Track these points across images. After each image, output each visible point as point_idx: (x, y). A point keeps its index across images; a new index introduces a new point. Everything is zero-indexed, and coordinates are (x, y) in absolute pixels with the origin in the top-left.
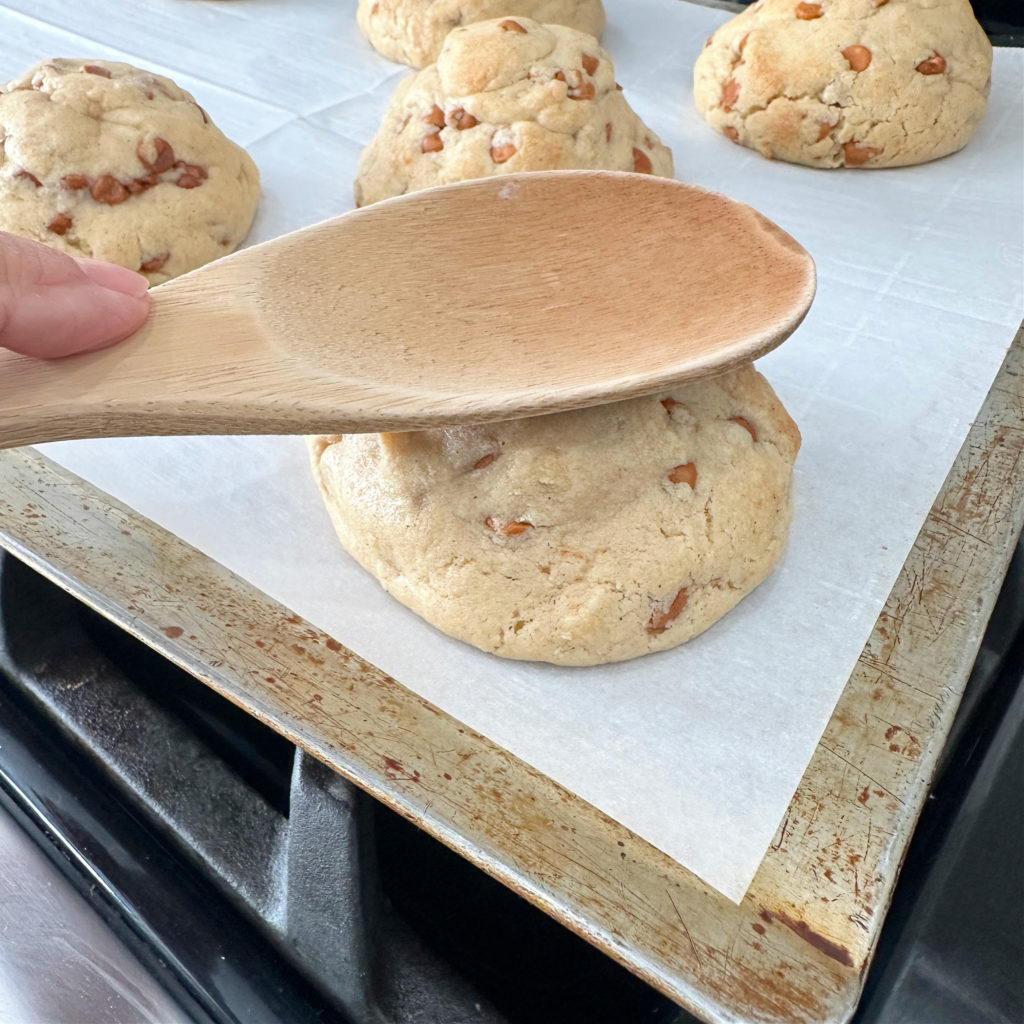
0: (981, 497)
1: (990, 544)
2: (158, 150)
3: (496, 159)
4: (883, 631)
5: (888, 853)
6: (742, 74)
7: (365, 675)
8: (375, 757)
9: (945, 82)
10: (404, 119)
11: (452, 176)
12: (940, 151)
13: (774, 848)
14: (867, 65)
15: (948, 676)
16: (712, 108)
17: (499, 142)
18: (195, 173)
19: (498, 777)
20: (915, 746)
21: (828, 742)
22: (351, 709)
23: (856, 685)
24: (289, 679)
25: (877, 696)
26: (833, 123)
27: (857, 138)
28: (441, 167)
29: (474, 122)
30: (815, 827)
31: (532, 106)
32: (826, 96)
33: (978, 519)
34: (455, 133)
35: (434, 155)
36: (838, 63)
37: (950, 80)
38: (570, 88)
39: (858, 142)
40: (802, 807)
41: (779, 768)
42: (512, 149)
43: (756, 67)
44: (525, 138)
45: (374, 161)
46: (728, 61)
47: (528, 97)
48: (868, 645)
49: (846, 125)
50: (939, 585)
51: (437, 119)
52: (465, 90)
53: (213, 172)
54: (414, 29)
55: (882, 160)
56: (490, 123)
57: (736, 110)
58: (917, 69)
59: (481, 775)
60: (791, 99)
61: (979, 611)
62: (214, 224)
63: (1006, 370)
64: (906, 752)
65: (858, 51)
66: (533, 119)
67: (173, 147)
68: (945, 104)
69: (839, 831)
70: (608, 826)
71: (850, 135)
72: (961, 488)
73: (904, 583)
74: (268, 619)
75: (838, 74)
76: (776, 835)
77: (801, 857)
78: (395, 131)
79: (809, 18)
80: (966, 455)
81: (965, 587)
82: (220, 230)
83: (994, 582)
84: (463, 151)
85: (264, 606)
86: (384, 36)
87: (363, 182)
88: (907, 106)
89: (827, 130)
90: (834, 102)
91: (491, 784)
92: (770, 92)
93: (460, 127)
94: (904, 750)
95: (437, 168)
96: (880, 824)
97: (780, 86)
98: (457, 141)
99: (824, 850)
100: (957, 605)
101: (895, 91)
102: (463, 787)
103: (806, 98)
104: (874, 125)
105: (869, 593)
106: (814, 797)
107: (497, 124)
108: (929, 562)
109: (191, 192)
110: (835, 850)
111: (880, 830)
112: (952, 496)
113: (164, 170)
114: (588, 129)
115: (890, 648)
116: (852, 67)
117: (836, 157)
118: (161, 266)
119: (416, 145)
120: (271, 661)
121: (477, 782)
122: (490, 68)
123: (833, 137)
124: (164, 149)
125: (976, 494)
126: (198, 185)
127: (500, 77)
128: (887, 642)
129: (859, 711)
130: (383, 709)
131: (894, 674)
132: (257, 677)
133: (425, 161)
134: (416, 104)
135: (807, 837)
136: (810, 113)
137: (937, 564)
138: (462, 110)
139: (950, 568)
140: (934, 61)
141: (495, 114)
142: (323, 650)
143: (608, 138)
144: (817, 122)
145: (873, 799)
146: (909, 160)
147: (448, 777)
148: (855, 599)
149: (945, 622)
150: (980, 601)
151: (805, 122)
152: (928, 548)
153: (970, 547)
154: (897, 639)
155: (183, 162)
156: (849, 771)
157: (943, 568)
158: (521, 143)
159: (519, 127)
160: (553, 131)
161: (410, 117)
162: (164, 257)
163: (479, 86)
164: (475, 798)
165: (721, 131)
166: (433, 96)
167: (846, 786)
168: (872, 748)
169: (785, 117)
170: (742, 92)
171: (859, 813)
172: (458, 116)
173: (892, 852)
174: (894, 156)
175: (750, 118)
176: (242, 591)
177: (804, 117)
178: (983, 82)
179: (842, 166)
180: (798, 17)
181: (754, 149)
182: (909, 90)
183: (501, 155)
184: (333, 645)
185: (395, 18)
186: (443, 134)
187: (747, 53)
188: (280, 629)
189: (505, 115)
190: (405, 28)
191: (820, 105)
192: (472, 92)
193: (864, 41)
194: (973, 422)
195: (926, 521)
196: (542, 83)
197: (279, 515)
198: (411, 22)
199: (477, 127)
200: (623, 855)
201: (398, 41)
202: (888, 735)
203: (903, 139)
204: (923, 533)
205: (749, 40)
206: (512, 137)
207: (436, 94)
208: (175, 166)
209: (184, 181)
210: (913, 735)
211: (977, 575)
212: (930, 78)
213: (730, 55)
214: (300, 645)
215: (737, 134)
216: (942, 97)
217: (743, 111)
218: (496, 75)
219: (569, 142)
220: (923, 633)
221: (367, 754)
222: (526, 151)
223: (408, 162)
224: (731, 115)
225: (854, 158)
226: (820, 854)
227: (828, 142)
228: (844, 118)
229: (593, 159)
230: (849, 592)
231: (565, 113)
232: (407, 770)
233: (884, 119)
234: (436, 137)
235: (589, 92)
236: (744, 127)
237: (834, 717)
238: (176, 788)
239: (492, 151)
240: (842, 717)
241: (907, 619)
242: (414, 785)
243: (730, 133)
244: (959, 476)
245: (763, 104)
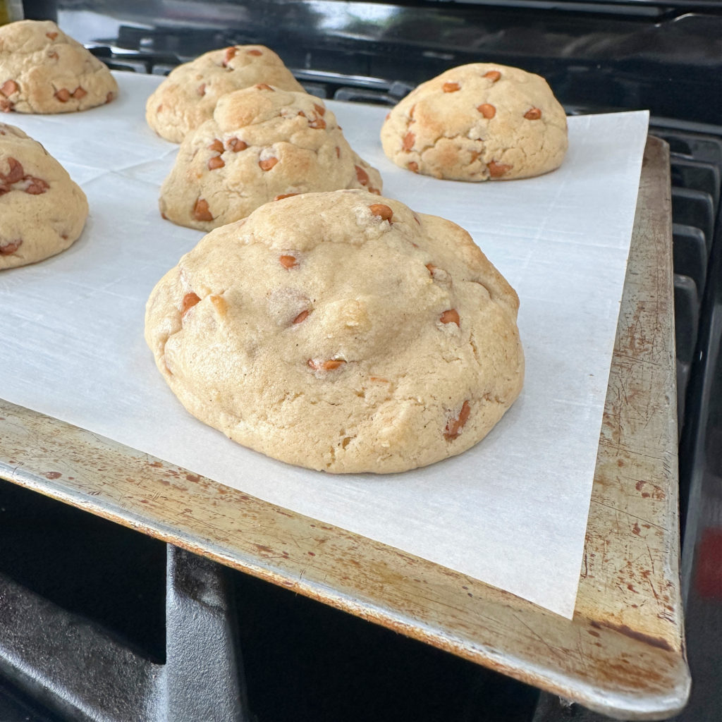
0: (643, 340)
1: (660, 365)
2: (11, 166)
3: (264, 169)
4: (609, 424)
5: (669, 565)
6: (414, 128)
7: (223, 496)
8: (247, 545)
9: (542, 125)
10: (193, 153)
11: (233, 182)
12: (548, 167)
13: (584, 576)
14: (494, 115)
15: (665, 445)
16: (397, 152)
17: (265, 156)
18: (40, 184)
19: (352, 552)
20: (659, 491)
21: (596, 498)
22: (217, 516)
23: (605, 459)
24: (163, 501)
25: (620, 464)
26: (479, 151)
27: (495, 159)
28: (224, 178)
29: (245, 146)
30: (609, 556)
31: (286, 132)
32: (471, 134)
33: (646, 352)
34: (232, 155)
35: (218, 171)
36: (476, 115)
37: (545, 124)
38: (310, 122)
39: (497, 162)
40: (594, 545)
41: (568, 519)
42: (275, 160)
43: (424, 121)
44: (283, 152)
45: (173, 183)
46: (404, 124)
47: (282, 127)
48: (602, 434)
49: (488, 152)
50: (636, 392)
51: (218, 147)
52: (237, 125)
53: (52, 184)
54: (189, 118)
55: (513, 173)
56: (257, 145)
57: (415, 151)
58: (525, 116)
59: (339, 552)
60: (450, 138)
61: (669, 404)
62: (56, 221)
63: (630, 272)
64: (655, 496)
65: (487, 107)
66: (287, 141)
67: (23, 164)
68: (545, 137)
69: (627, 557)
70: (451, 577)
71: (491, 157)
72: (627, 337)
73: (612, 394)
74: (135, 465)
75: (477, 121)
76: (582, 566)
77: (605, 579)
78: (187, 161)
79: (451, 91)
80: (624, 318)
81: (654, 390)
82: (61, 226)
83: (671, 386)
84: (240, 165)
85: (128, 457)
86: (167, 125)
87: (167, 198)
88: (523, 138)
89: (476, 156)
90: (477, 137)
91: (348, 557)
92: (435, 135)
93: (235, 150)
94: (653, 495)
95: (222, 178)
96: (655, 547)
97: (441, 131)
98: (234, 160)
99: (621, 571)
100: (653, 402)
101: (514, 130)
102: (327, 559)
103: (459, 137)
104: (504, 151)
105: (591, 402)
106: (600, 536)
107: (262, 146)
108: (624, 380)
109: (38, 197)
110: (629, 570)
111: (656, 550)
112: (624, 341)
113: (16, 181)
114: (325, 147)
115: (618, 432)
116: (485, 116)
117: (484, 173)
118: (16, 250)
119: (204, 165)
120: (143, 490)
121: (337, 556)
122: (254, 110)
123: (480, 160)
124: (15, 166)
125: (640, 339)
126: (42, 192)
127: (261, 115)
128: (614, 430)
129: (612, 475)
130: (245, 515)
131: (626, 448)
132: (132, 500)
133: (212, 175)
134: (201, 141)
135: (606, 564)
136: (464, 145)
137: (629, 380)
138: (236, 139)
139: (640, 382)
140: (534, 111)
141: (260, 139)
142: (185, 482)
143: (339, 155)
144: (468, 151)
145: (643, 531)
146: (530, 172)
147: (312, 554)
148: (583, 407)
149: (649, 413)
150: (667, 398)
151: (461, 152)
152: (620, 372)
153: (648, 368)
154: (620, 427)
155: (31, 176)
156: (619, 515)
157: (634, 382)
158: (281, 156)
159: (277, 146)
160: (302, 148)
161: (196, 152)
162: (17, 243)
163: (247, 121)
164: (339, 566)
165: (406, 167)
166: (213, 134)
167: (620, 525)
168: (630, 497)
169: (448, 149)
170: (417, 138)
171: (636, 541)
172: (234, 143)
173: (671, 564)
174: (520, 170)
175: (424, 155)
176: (107, 449)
177: (460, 148)
178: (564, 126)
179: (488, 180)
180: (445, 92)
181: (429, 175)
182: (522, 128)
183: (267, 166)
184: (193, 478)
185: (175, 112)
186: (223, 157)
187: (416, 116)
188: (145, 471)
189: (267, 139)
190: (182, 118)
191: (469, 141)
192: (242, 126)
193: (489, 101)
194: (620, 300)
195: (613, 357)
196: (290, 118)
197: (132, 398)
198: (186, 113)
199: (248, 149)
200: (469, 594)
201: (178, 127)
202: (638, 487)
203: (523, 159)
204: (614, 364)
205: (416, 108)
206: (274, 152)
207: (215, 132)
208: (24, 179)
209: (32, 189)
210: (655, 484)
211: (658, 383)
212: (533, 122)
213: (405, 119)
214: (165, 479)
215: (417, 166)
216: (543, 133)
217: (419, 150)
218: (258, 114)
219: (314, 156)
220: (637, 421)
221: (240, 543)
222: (285, 161)
223: (199, 176)
224: (411, 155)
225: (496, 173)
226: (619, 574)
227: (477, 164)
228: (485, 147)
229: (331, 167)
230: (576, 403)
231: (307, 136)
232: (277, 551)
233: (510, 146)
234: (218, 158)
235: (322, 125)
236: (421, 160)
237: (595, 481)
239: (260, 163)
240: (600, 480)
241: (622, 415)
242: (286, 561)
243: (412, 167)
244: (623, 330)
245: (432, 144)
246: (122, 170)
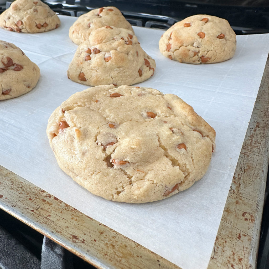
0: (256, 141)
1: (262, 155)
2: (8, 61)
3: (106, 61)
4: (235, 182)
5: (251, 256)
6: (171, 42)
7: (67, 208)
8: (69, 235)
9: (225, 41)
10: (80, 53)
11: (94, 66)
12: (226, 58)
13: (212, 258)
14: (204, 37)
15: (258, 195)
16: (165, 51)
17: (107, 56)
18: (19, 67)
19: (113, 239)
20: (253, 218)
21: (224, 219)
22: (61, 219)
23: (230, 200)
24: (39, 210)
25: (237, 203)
26: (197, 52)
27: (204, 55)
28: (91, 64)
29: (99, 52)
30: (225, 249)
31: (115, 46)
32: (194, 45)
33: (257, 148)
34: (94, 55)
35: (89, 61)
36: (197, 37)
37: (226, 40)
38: (126, 42)
39: (204, 56)
40: (219, 242)
41: (209, 229)
42: (110, 58)
43: (175, 39)
44: (114, 54)
45: (72, 65)
46: (167, 39)
47: (114, 44)
48: (231, 187)
49: (201, 52)
50: (249, 167)
51: (89, 52)
52: (97, 43)
53: (24, 67)
54: (84, 36)
55: (211, 61)
56: (104, 51)
57: (171, 51)
58: (217, 37)
59: (107, 239)
60: (185, 46)
61: (263, 174)
62: (25, 81)
63: (255, 108)
64: (250, 220)
65: (202, 33)
66: (116, 50)
67: (13, 60)
68: (226, 46)
69: (233, 250)
70: (153, 254)
71: (202, 54)
72: (250, 140)
73: (239, 167)
74: (34, 191)
75: (197, 39)
76: (212, 253)
77: (222, 261)
78: (78, 56)
79: (188, 27)
80: (249, 131)
81: (257, 167)
82: (27, 83)
83: (266, 165)
84: (97, 59)
85: (33, 187)
86: (76, 39)
87: (70, 71)
88: (216, 46)
89: (196, 54)
90: (197, 46)
91: (111, 242)
92: (180, 45)
93: (95, 53)
94: (249, 220)
95: (90, 64)
96: (247, 246)
97: (182, 43)
98: (95, 57)
99: (229, 257)
100: (256, 173)
101: (213, 43)
102: (101, 244)
103: (189, 46)
104: (208, 52)
105: (229, 171)
106: (223, 238)
107: (106, 51)
108: (245, 161)
109: (18, 72)
110: (233, 257)
111: (247, 248)
112: (248, 142)
113: (10, 66)
114: (131, 52)
115: (238, 187)
116: (200, 38)
117: (199, 61)
118: (9, 93)
119: (84, 59)
120: (33, 204)
121: (106, 242)
122: (103, 37)
123: (198, 55)
124: (10, 60)
125: (255, 141)
126: (20, 70)
127: (106, 39)
128: (237, 186)
129: (232, 208)
130: (72, 218)
131: (241, 195)
132: (27, 210)
133: (86, 63)
134: (83, 49)
135: (223, 253)
136: (191, 49)
137: (247, 161)
138: (96, 49)
139: (252, 162)
140: (222, 35)
141: (105, 49)
142: (52, 200)
143: (137, 55)
144: (193, 52)
145: (243, 238)
146: (218, 61)
147: (95, 241)
148: (225, 173)
149: (254, 178)
150: (263, 171)
151: (190, 52)
152: (244, 157)
153: (256, 156)
154: (240, 185)
155: (16, 64)
156: (233, 228)
157: (249, 163)
158: (113, 56)
159: (112, 52)
160: (122, 53)
161: (82, 52)
162: (9, 90)
163: (100, 42)
164: (105, 247)
165: (167, 57)
166: (88, 46)
167: (233, 234)
168: (239, 220)
169: (184, 51)
170: (172, 46)
171: (239, 242)
172: (95, 50)
173: (253, 256)
174: (214, 60)
175: (175, 52)
176: (26, 183)
177: (189, 51)
178: (235, 41)
179: (201, 63)
180: (185, 27)
181: (177, 61)
182: (216, 42)
183: (107, 60)
184: (56, 199)
185: (79, 34)
186: (91, 55)
187: (172, 36)
188: (38, 194)
189: (108, 49)
190: (81, 36)
191: (193, 48)
192: (98, 43)
193: (203, 31)
194: (249, 122)
195: (242, 149)
196: (118, 40)
197: (40, 159)
198: (83, 34)
199: (100, 53)
200: (159, 265)
201: (80, 40)
202: (243, 215)
203: (216, 55)
204: (242, 153)
205: (172, 33)
206: (110, 54)
207: (89, 45)
208: (13, 65)
209: (16, 69)
210: (252, 214)
211: (260, 164)
212: (221, 40)
213: (168, 38)
214: (45, 199)
215: (172, 57)
216: (225, 44)
217: (173, 51)
218: (105, 39)
219: (126, 56)
220: (248, 182)
221: (66, 234)
222: (114, 58)
223: (81, 63)
224: (170, 52)
225: (204, 61)
226: (228, 259)
227: (196, 57)
228: (200, 50)
229: (133, 60)
230: (222, 171)
231: (124, 48)
232: (80, 239)
233: (210, 50)
234: (89, 56)
235: (131, 43)
236: (174, 55)
237: (225, 211)
238: (6, 256)
239: (105, 59)
240: (227, 210)
241: (242, 178)
242: (82, 244)
243: (170, 57)
244: (248, 136)
245: (178, 48)
246: (57, 57)
